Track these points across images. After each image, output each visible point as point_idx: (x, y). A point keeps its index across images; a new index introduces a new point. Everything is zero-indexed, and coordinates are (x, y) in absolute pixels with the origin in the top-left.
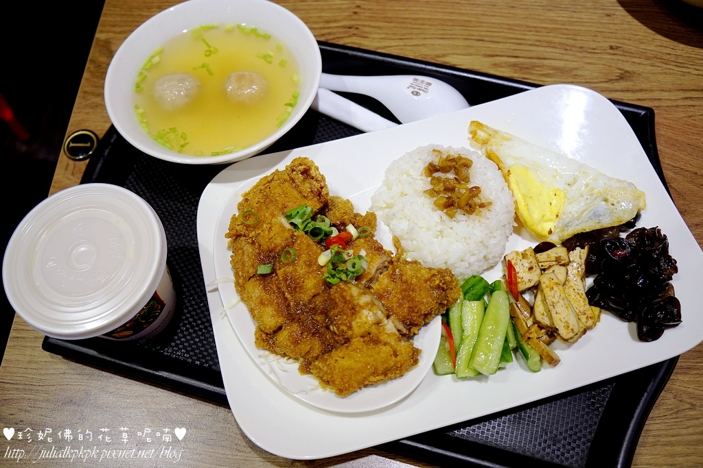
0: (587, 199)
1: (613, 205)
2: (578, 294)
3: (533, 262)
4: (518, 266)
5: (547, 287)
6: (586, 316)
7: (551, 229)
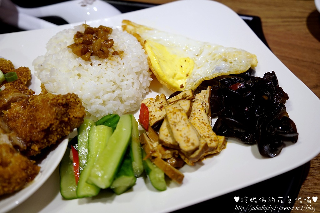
0: (211, 63)
1: (231, 63)
2: (203, 123)
3: (163, 102)
4: (151, 107)
5: (171, 112)
6: (210, 139)
7: (182, 85)
